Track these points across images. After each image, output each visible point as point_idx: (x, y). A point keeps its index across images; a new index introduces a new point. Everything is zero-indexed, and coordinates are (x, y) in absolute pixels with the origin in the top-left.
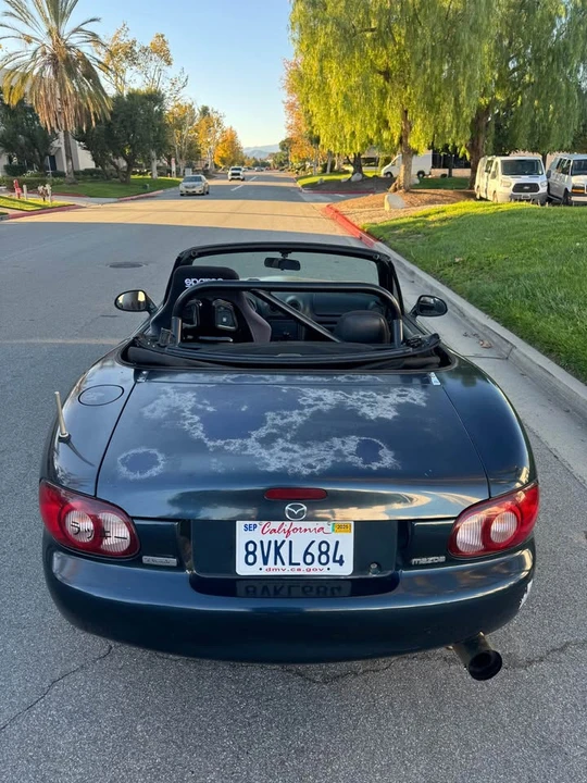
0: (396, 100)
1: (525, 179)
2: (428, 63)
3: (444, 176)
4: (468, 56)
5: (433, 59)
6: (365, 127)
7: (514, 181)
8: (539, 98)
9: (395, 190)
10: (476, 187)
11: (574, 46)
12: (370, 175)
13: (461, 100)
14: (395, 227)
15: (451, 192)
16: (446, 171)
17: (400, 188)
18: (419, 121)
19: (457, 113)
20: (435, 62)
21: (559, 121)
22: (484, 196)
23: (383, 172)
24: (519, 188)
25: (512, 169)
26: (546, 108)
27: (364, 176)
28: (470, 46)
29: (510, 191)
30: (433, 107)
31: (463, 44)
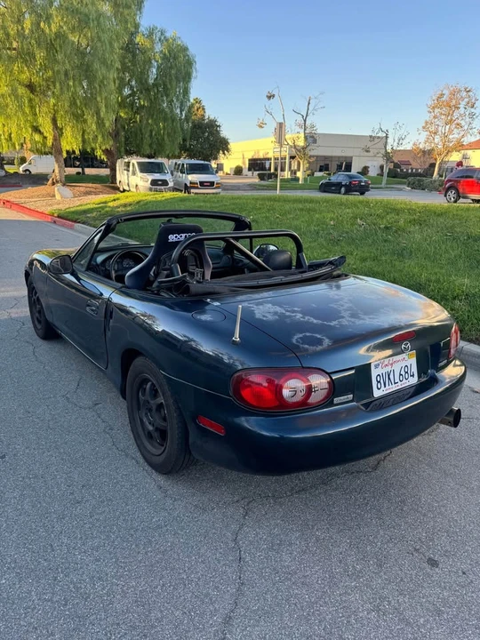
0: (45, 109)
1: (157, 176)
2: (71, 83)
3: (78, 173)
4: (102, 82)
5: (74, 80)
6: (21, 130)
7: (150, 177)
8: (152, 118)
9: (53, 184)
10: (118, 182)
11: (170, 83)
12: (12, 171)
13: (102, 114)
14: (85, 212)
15: (99, 185)
16: (80, 170)
17: (57, 182)
18: (69, 129)
19: (100, 123)
20: (76, 83)
21: (169, 135)
22: (126, 188)
23: (21, 169)
24: (154, 182)
25: (146, 168)
26: (158, 125)
27: (6, 172)
28: (102, 74)
29: (148, 184)
30: (78, 118)
31: (97, 72)
